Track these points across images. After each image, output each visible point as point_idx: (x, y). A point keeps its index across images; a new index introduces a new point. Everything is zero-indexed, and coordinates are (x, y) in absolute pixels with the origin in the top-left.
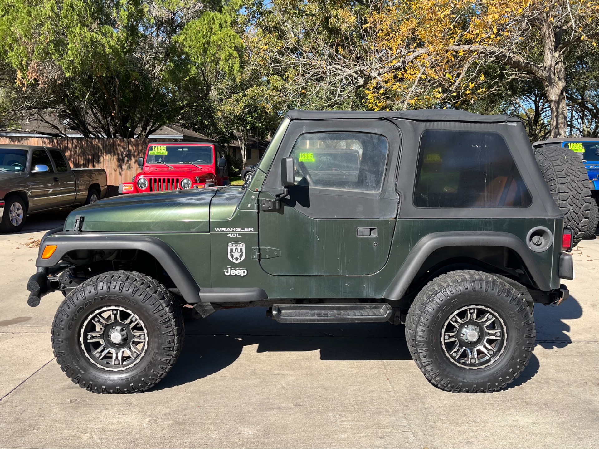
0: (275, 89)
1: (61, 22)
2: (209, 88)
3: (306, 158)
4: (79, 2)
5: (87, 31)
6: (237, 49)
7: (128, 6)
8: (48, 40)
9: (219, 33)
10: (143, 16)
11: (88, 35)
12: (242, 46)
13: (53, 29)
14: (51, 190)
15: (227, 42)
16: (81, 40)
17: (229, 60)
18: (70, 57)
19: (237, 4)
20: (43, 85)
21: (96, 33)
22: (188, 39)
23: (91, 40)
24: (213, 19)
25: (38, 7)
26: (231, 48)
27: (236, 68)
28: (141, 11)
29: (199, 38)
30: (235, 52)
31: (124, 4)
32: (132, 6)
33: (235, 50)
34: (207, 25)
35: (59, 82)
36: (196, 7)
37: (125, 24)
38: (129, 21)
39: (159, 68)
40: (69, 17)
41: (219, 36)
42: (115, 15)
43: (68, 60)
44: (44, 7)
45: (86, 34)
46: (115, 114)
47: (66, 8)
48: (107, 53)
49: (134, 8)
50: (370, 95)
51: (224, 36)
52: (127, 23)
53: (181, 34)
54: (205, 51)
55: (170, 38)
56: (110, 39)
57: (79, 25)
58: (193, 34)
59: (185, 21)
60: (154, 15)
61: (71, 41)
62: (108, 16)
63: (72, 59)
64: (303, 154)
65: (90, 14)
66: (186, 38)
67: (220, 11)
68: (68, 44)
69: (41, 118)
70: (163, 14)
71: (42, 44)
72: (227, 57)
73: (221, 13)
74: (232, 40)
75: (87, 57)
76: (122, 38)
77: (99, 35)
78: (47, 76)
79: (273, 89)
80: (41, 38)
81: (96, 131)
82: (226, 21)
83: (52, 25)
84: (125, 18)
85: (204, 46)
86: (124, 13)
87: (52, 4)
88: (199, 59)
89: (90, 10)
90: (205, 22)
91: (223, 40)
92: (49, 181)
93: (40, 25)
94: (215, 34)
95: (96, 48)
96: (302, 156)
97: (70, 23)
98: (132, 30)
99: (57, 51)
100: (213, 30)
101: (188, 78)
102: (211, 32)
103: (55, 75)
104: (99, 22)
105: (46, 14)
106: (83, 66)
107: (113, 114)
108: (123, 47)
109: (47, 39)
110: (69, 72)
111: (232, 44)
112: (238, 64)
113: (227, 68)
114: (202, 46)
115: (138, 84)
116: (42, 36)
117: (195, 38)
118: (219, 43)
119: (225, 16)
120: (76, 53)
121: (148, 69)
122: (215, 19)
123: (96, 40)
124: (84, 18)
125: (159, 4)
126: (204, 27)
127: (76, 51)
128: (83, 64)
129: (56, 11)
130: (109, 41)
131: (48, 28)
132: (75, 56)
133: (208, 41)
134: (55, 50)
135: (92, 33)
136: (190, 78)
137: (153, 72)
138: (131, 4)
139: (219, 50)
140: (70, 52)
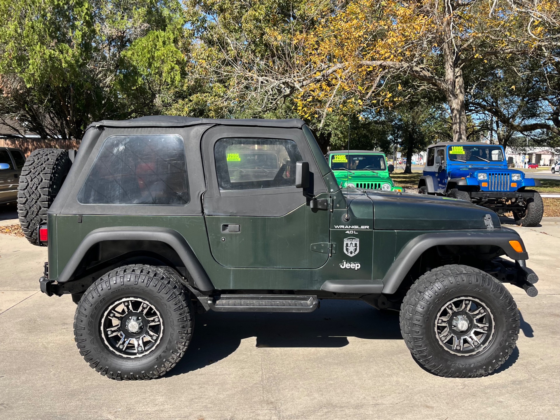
0: (217, 95)
1: (23, 41)
2: (154, 96)
3: (233, 158)
4: (39, 24)
5: (46, 49)
6: (178, 62)
7: (82, 27)
8: (12, 56)
9: (163, 49)
10: (96, 34)
11: (47, 52)
12: (183, 60)
13: (17, 47)
14: (11, 185)
15: (169, 57)
16: (41, 57)
17: (171, 72)
18: (31, 71)
19: (179, 24)
20: (7, 95)
21: (54, 50)
22: (135, 54)
23: (50, 56)
24: (157, 37)
25: (3, 28)
26: (172, 62)
27: (178, 79)
28: (94, 31)
29: (144, 54)
30: (176, 65)
31: (79, 25)
32: (85, 27)
33: (176, 64)
34: (152, 42)
35: (21, 92)
36: (142, 27)
37: (79, 43)
38: (82, 39)
39: (110, 78)
40: (30, 37)
41: (162, 52)
42: (70, 34)
43: (29, 74)
44: (9, 28)
45: (45, 52)
46: (70, 118)
47: (27, 29)
48: (64, 67)
49: (87, 29)
50: (299, 102)
51: (167, 51)
52: (81, 42)
53: (129, 50)
54: (150, 65)
55: (120, 52)
56: (66, 55)
57: (39, 43)
58: (139, 50)
59: (133, 39)
60: (106, 33)
61: (32, 57)
62: (64, 35)
63: (33, 72)
64: (230, 154)
65: (48, 34)
66: (133, 53)
67: (164, 30)
68: (29, 59)
69: (3, 121)
70: (114, 33)
71: (6, 60)
72: (170, 69)
73: (165, 31)
74: (174, 55)
75: (46, 71)
76: (77, 54)
77: (56, 52)
78: (10, 87)
79: (216, 95)
80: (5, 54)
81: (53, 133)
82: (169, 38)
83: (15, 43)
84: (80, 37)
85: (149, 60)
86: (78, 33)
87: (16, 25)
88: (145, 71)
89: (49, 30)
90: (150, 39)
91: (166, 56)
92: (8, 178)
93: (5, 43)
94: (159, 50)
95: (54, 63)
96: (229, 156)
97: (31, 41)
98: (86, 47)
99: (19, 65)
100: (157, 46)
101: (135, 88)
102: (155, 48)
103: (17, 85)
104: (56, 41)
105: (10, 34)
106: (42, 78)
107: (68, 119)
108: (77, 61)
109: (10, 55)
110: (29, 83)
111: (174, 58)
112: (179, 76)
113: (169, 79)
114: (148, 60)
115: (90, 92)
116: (7, 53)
117: (142, 53)
118: (163, 58)
119: (168, 34)
120: (36, 67)
121: (100, 79)
122: (159, 37)
123: (53, 56)
124: (44, 37)
125: (110, 24)
126: (149, 44)
127: (37, 66)
128: (42, 77)
129: (19, 31)
130: (65, 57)
131: (12, 46)
132: (35, 70)
133: (152, 56)
134: (18, 65)
135: (51, 50)
136: (137, 88)
137: (104, 82)
138: (85, 26)
139: (162, 64)
140: (31, 67)
